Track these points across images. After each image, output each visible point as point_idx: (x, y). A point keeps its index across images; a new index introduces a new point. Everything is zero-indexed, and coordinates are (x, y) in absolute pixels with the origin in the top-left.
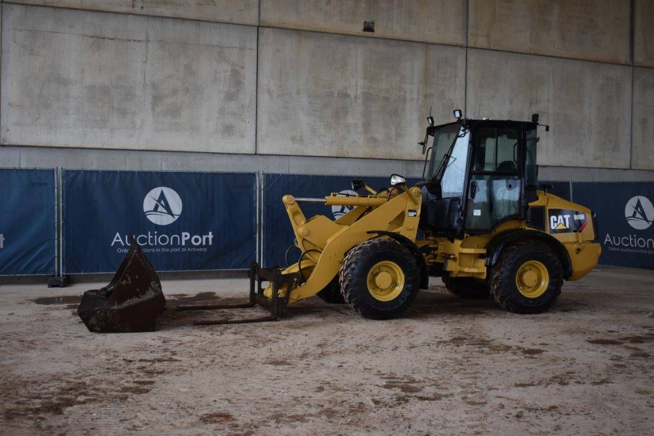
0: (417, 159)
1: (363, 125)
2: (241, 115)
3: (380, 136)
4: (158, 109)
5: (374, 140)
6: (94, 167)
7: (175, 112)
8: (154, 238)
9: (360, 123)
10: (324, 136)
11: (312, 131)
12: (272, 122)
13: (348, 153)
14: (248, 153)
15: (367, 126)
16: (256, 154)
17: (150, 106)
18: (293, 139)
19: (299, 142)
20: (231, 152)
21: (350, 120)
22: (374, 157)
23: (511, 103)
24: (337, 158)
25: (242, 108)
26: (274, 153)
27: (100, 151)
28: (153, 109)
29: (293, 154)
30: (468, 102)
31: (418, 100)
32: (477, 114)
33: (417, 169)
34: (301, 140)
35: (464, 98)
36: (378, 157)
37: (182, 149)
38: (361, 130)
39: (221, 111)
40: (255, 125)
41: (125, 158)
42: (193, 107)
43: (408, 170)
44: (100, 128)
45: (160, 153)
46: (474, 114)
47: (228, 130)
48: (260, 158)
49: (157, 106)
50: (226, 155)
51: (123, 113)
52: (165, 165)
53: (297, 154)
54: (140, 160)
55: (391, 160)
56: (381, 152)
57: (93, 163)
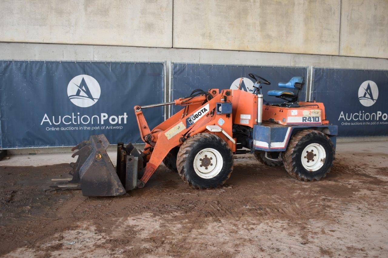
0: (302, 53)
1: (260, 24)
2: (160, 15)
3: (274, 34)
4: (89, 9)
5: (269, 36)
6: (37, 58)
7: (104, 12)
8: (77, 118)
9: (258, 23)
10: (228, 33)
11: (219, 29)
12: (185, 21)
13: (247, 47)
14: (166, 47)
15: (263, 25)
16: (172, 48)
17: (83, 6)
18: (203, 35)
19: (208, 37)
20: (152, 46)
21: (250, 20)
22: (269, 51)
23: (376, 9)
24: (239, 51)
25: (161, 8)
26: (188, 47)
27: (41, 44)
28: (86, 10)
29: (203, 48)
30: (343, 7)
31: (304, 4)
32: (349, 17)
33: (302, 61)
34: (210, 36)
35: (340, 3)
36: (272, 51)
37: (111, 44)
38: (258, 28)
39: (144, 12)
40: (172, 23)
41: (63, 51)
42: (120, 8)
43: (295, 62)
44: (40, 26)
45: (92, 46)
46: (348, 17)
47: (150, 27)
48: (176, 50)
49: (89, 7)
50: (148, 48)
51: (60, 13)
52: (96, 57)
53: (206, 48)
54: (75, 53)
55: (282, 53)
56: (274, 47)
57: (35, 55)
